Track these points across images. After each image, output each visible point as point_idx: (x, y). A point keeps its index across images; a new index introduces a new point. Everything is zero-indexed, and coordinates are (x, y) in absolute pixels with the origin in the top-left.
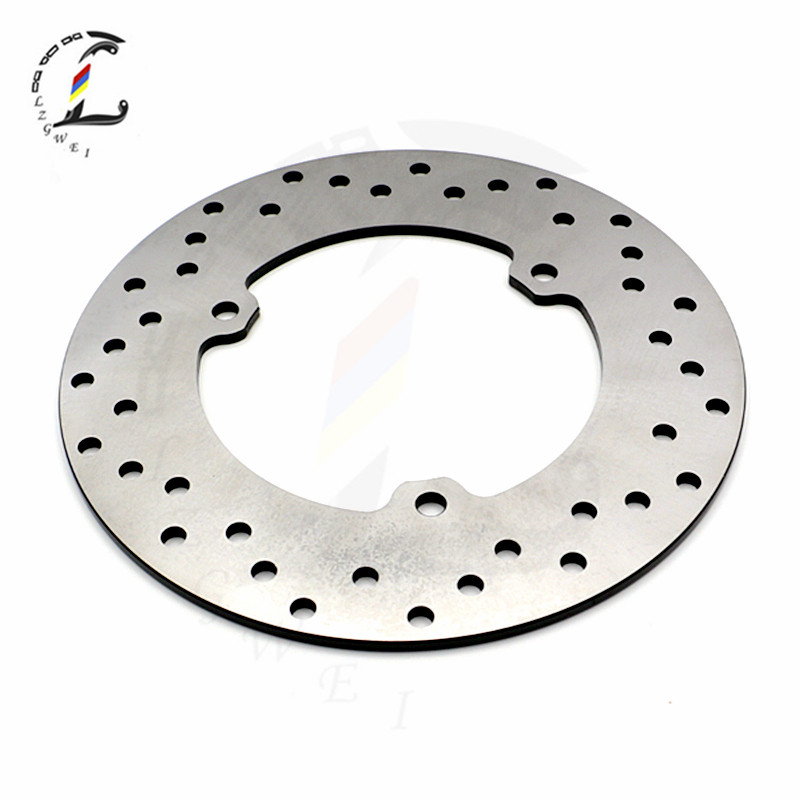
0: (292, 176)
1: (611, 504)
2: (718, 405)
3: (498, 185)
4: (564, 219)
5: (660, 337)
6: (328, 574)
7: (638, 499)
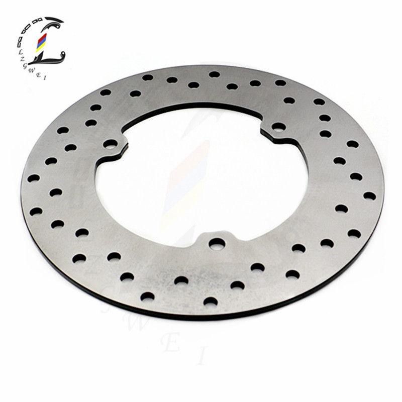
0: (147, 77)
1: (313, 246)
2: (370, 196)
3: (255, 83)
4: (289, 100)
5: (340, 161)
6: (162, 280)
7: (327, 243)
